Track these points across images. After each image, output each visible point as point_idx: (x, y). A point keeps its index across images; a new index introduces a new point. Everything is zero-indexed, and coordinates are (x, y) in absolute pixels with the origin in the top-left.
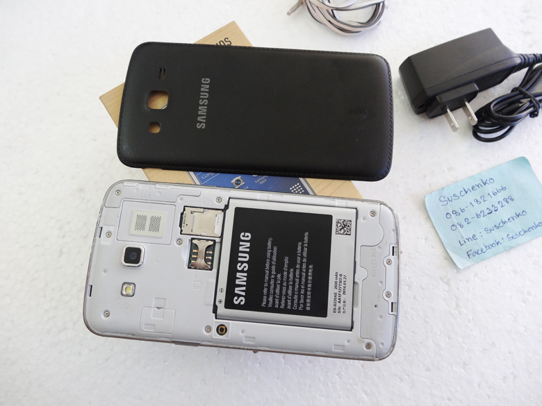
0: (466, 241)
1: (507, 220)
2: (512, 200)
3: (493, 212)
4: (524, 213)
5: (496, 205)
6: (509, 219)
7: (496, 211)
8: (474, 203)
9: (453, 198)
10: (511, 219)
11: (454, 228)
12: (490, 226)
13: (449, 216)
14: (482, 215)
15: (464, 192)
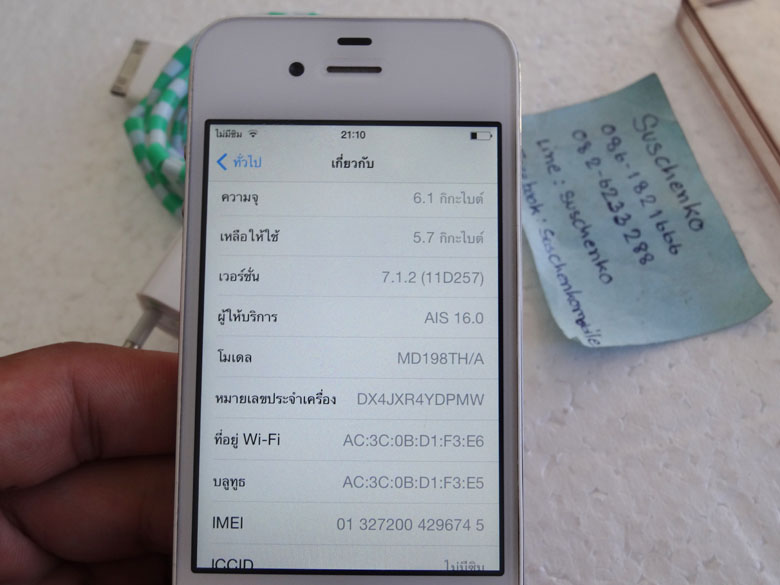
0: (547, 153)
1: (588, 238)
2: (644, 261)
3: (612, 215)
4: (605, 279)
5: (631, 224)
6: (592, 244)
7: (616, 220)
8: (636, 181)
9: (653, 144)
10: (592, 249)
11: (579, 136)
12: (578, 203)
13: (607, 130)
14: (607, 190)
15: (665, 165)
